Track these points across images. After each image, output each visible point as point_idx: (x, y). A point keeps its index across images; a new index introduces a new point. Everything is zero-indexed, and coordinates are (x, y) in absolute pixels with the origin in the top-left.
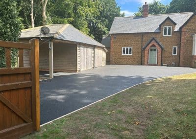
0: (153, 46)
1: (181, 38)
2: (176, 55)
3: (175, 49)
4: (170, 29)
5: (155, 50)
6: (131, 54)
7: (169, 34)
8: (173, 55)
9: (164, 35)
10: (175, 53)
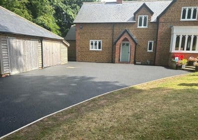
0: (126, 39)
1: (158, 30)
2: (152, 51)
3: (151, 44)
4: (145, 19)
5: (128, 45)
6: (101, 50)
7: (145, 25)
8: (148, 51)
9: (138, 27)
10: (150, 49)
